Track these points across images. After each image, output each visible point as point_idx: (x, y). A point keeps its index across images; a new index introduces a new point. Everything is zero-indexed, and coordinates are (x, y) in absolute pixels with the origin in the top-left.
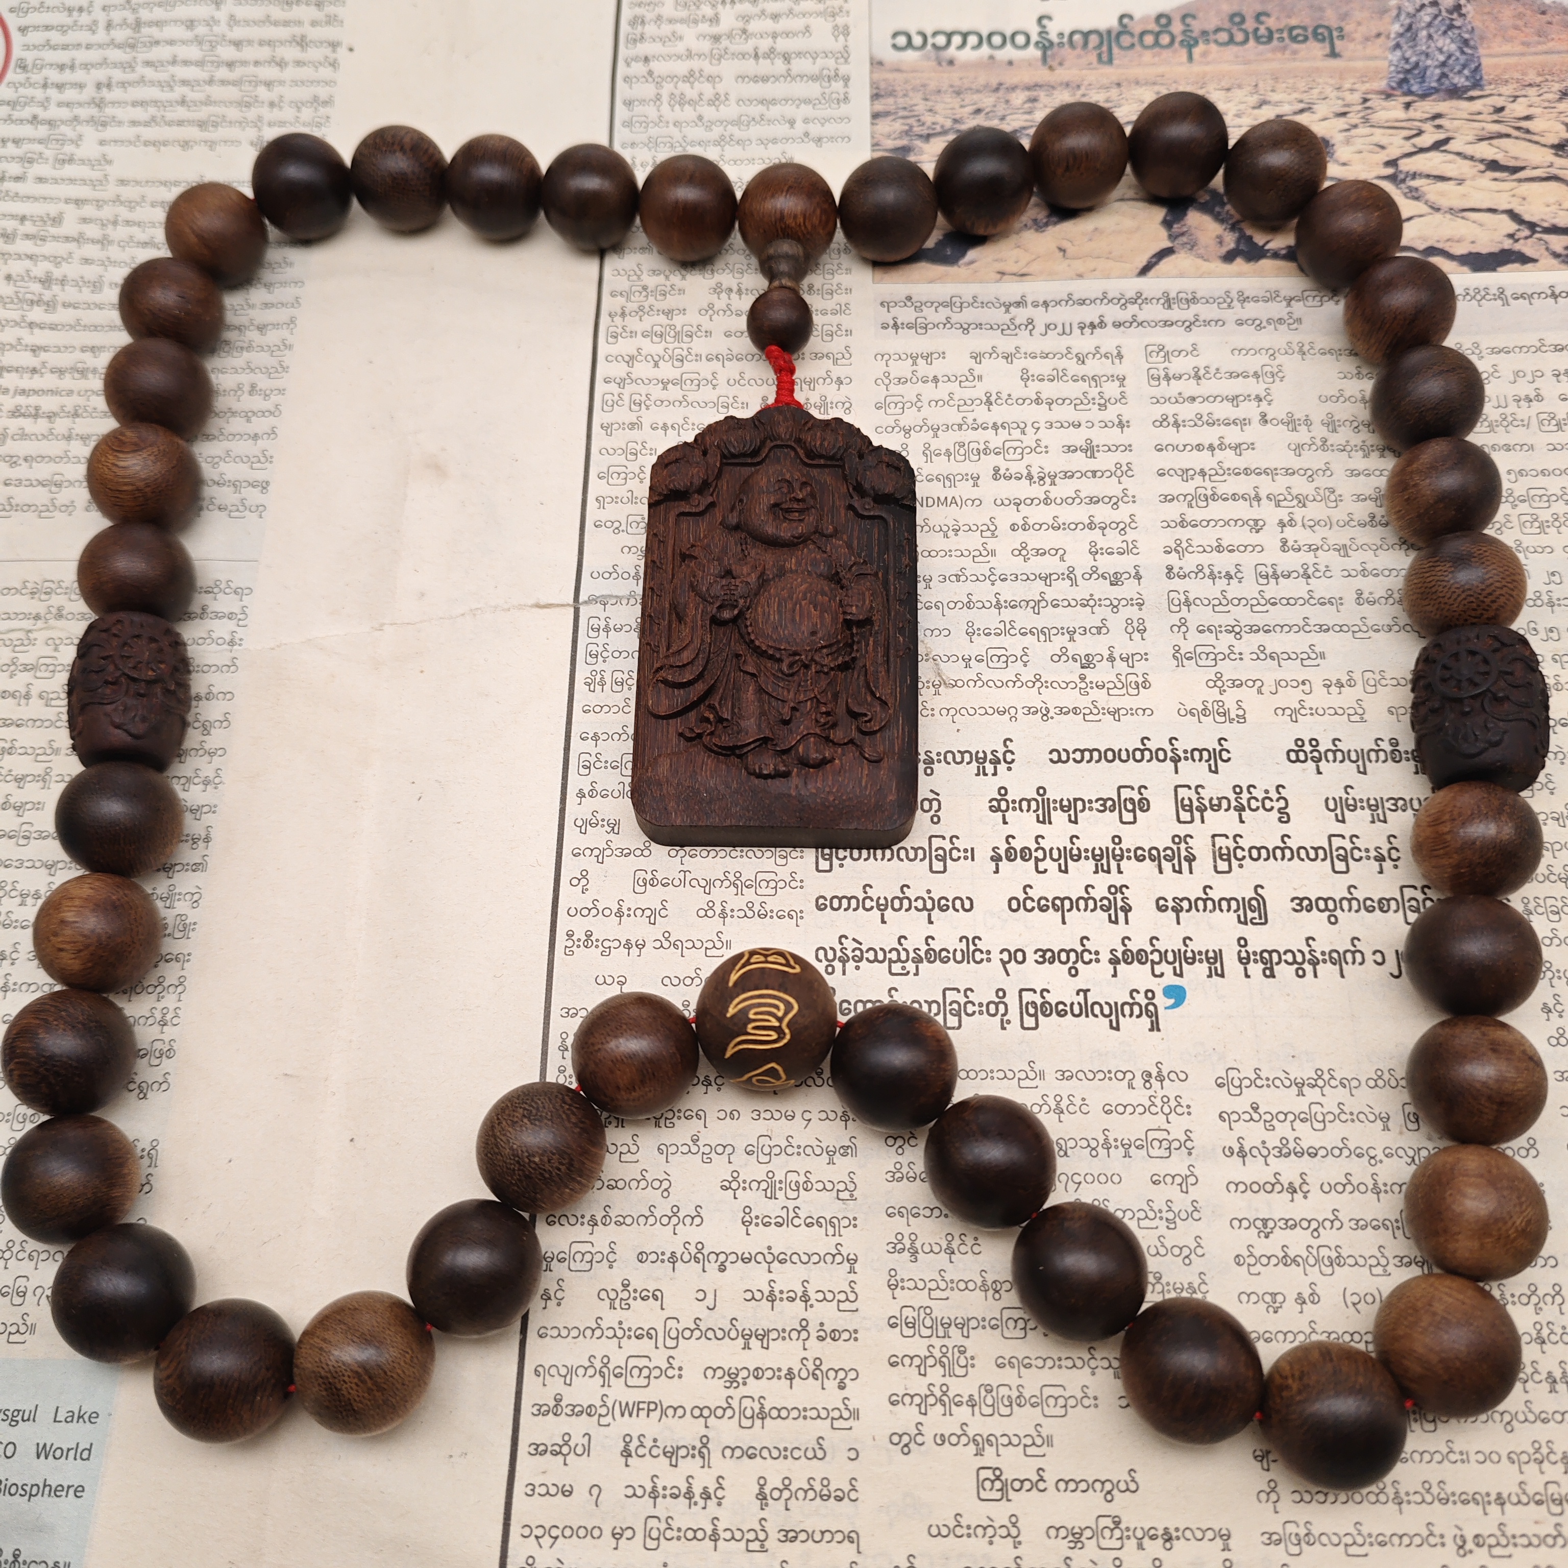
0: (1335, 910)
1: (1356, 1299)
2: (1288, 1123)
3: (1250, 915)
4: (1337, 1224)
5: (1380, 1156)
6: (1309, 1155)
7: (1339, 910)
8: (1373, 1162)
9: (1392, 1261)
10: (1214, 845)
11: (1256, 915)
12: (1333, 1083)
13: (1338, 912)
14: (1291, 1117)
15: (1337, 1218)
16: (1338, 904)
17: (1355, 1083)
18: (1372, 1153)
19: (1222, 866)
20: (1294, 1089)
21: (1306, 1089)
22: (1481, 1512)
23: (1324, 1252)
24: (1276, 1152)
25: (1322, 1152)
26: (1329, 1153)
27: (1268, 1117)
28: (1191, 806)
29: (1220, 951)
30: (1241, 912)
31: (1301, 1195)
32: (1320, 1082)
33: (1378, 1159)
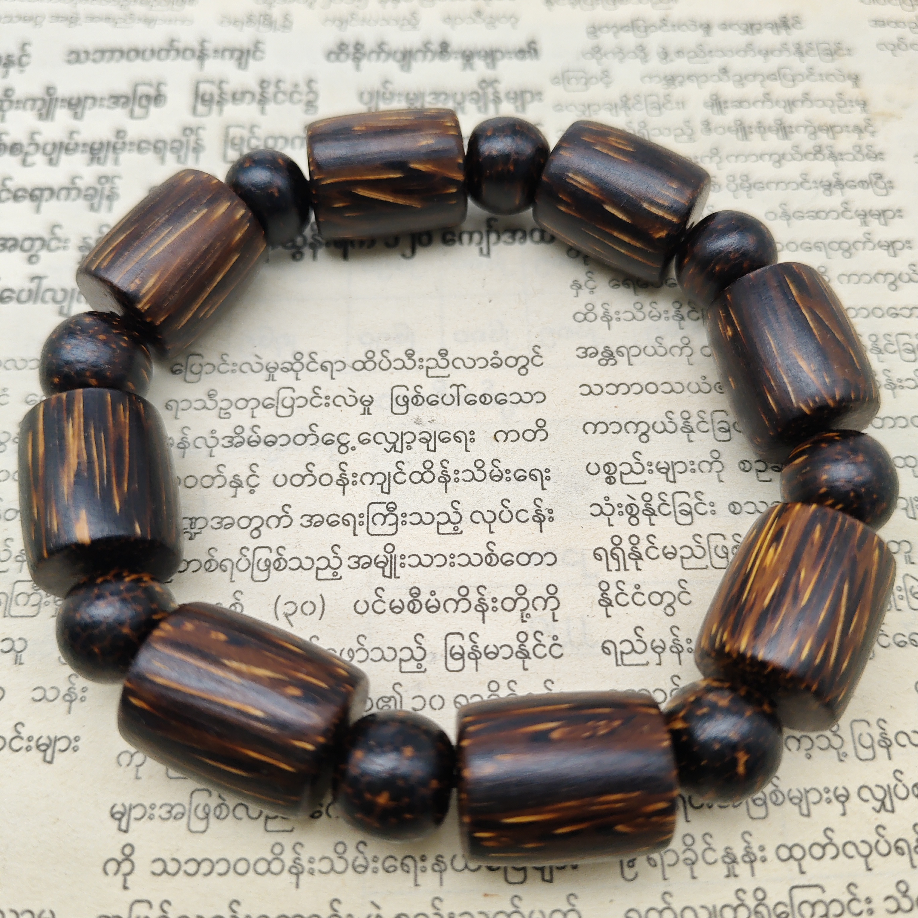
1: (290, 608)
2: (248, 411)
4: (285, 521)
5: (354, 442)
6: (266, 443)
8: (343, 449)
9: (345, 562)
10: (226, 135)
12: (312, 366)
14: (253, 403)
15: (287, 515)
17: (339, 366)
18: (343, 439)
20: (265, 374)
21: (278, 374)
22: (412, 884)
23: (262, 554)
24: (225, 442)
25: (284, 440)
26: (291, 440)
27: (225, 404)
28: (210, 100)
31: (247, 489)
32: (297, 366)
33: (350, 445)
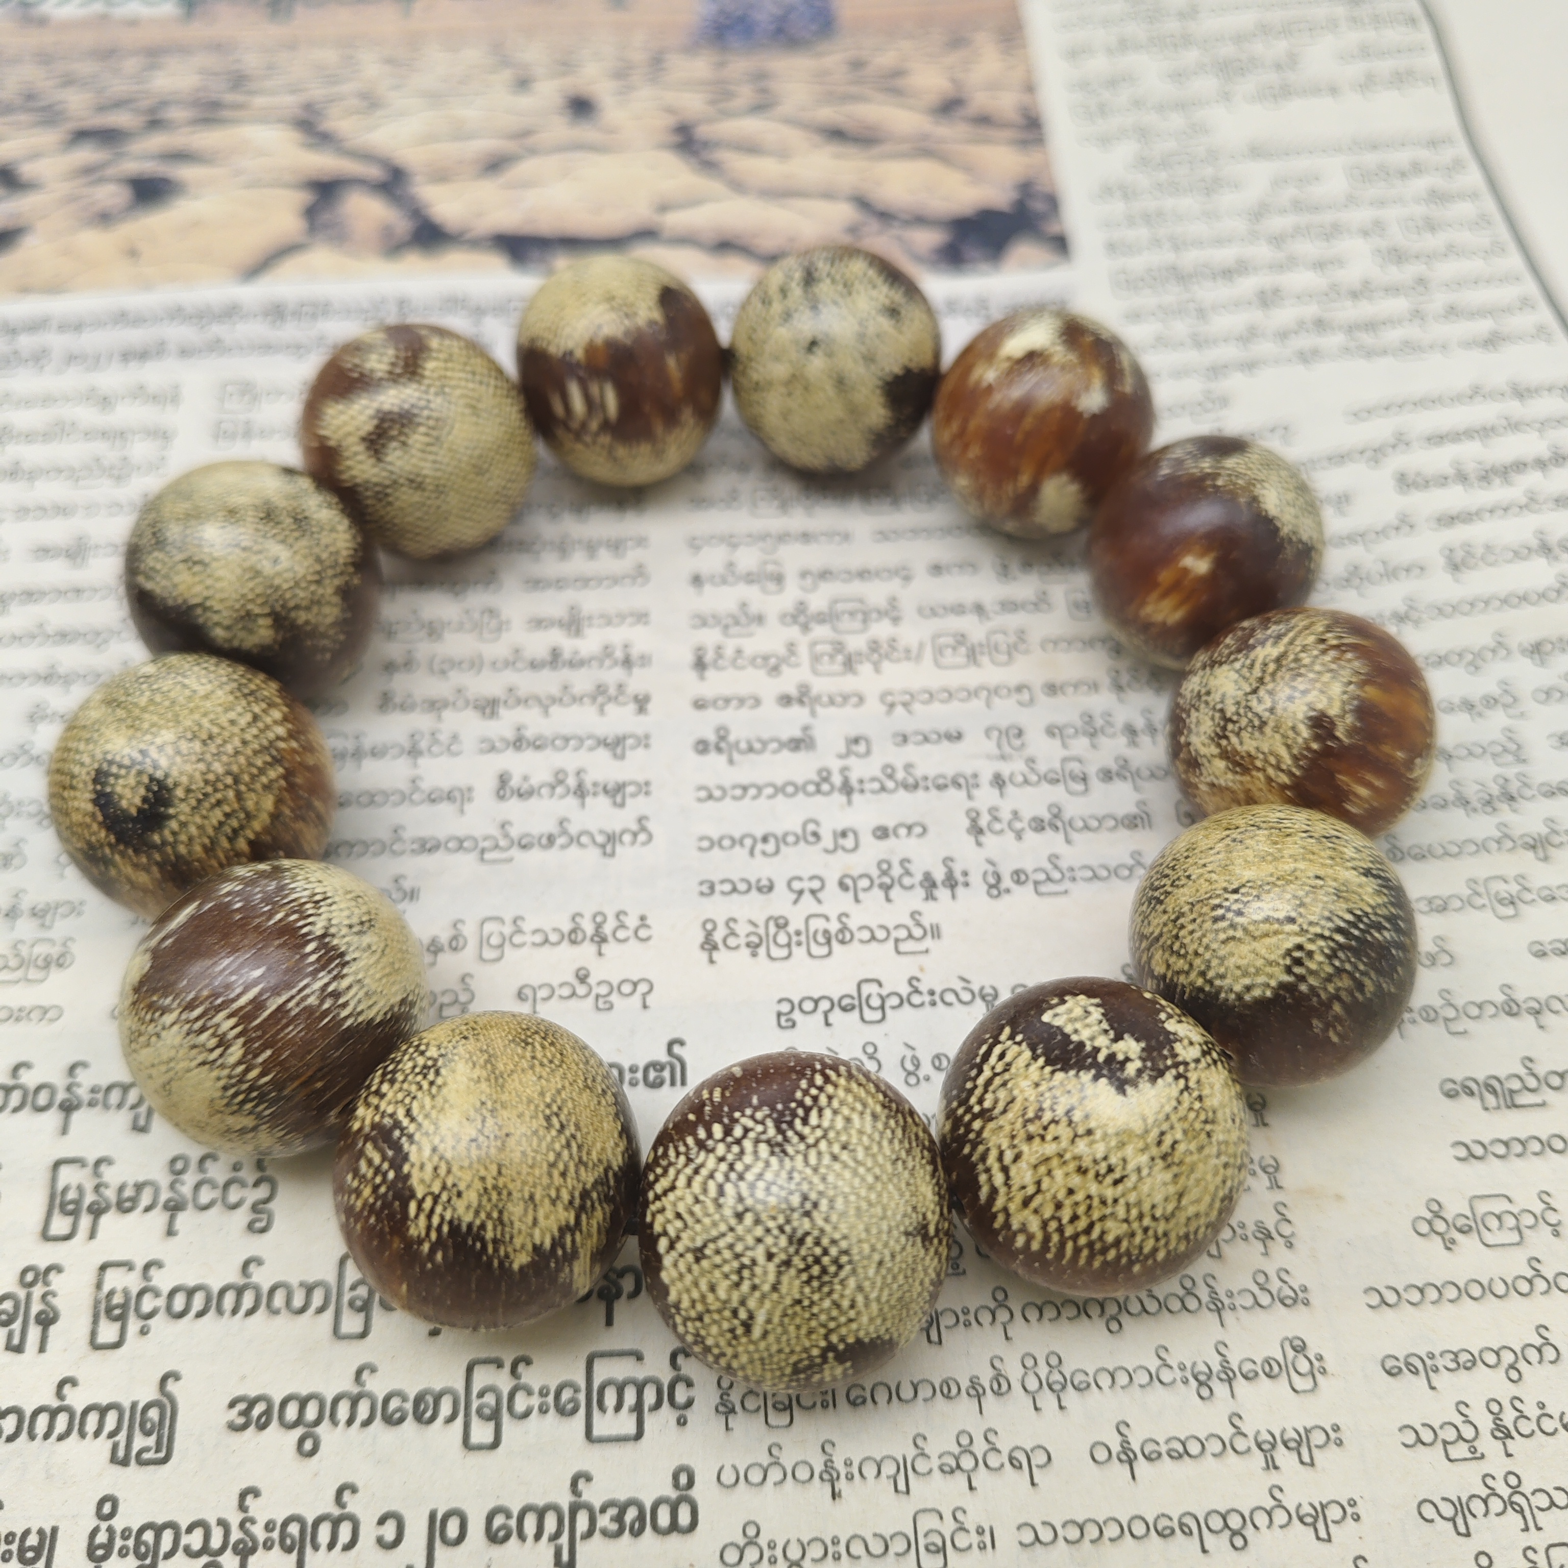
0: (317, 1422)
3: (139, 1442)
7: (326, 1423)
10: (99, 1286)
11: (151, 1441)
13: (323, 1430)
16: (326, 1412)
19: (108, 1332)
28: (77, 1202)
29: (55, 1530)
30: (122, 1437)
